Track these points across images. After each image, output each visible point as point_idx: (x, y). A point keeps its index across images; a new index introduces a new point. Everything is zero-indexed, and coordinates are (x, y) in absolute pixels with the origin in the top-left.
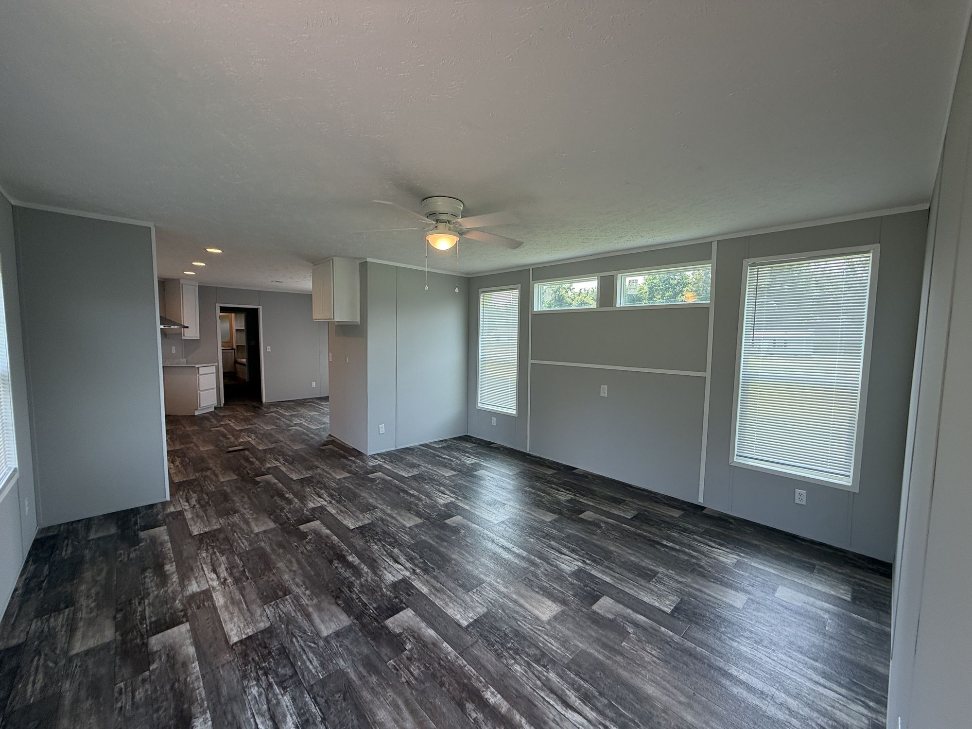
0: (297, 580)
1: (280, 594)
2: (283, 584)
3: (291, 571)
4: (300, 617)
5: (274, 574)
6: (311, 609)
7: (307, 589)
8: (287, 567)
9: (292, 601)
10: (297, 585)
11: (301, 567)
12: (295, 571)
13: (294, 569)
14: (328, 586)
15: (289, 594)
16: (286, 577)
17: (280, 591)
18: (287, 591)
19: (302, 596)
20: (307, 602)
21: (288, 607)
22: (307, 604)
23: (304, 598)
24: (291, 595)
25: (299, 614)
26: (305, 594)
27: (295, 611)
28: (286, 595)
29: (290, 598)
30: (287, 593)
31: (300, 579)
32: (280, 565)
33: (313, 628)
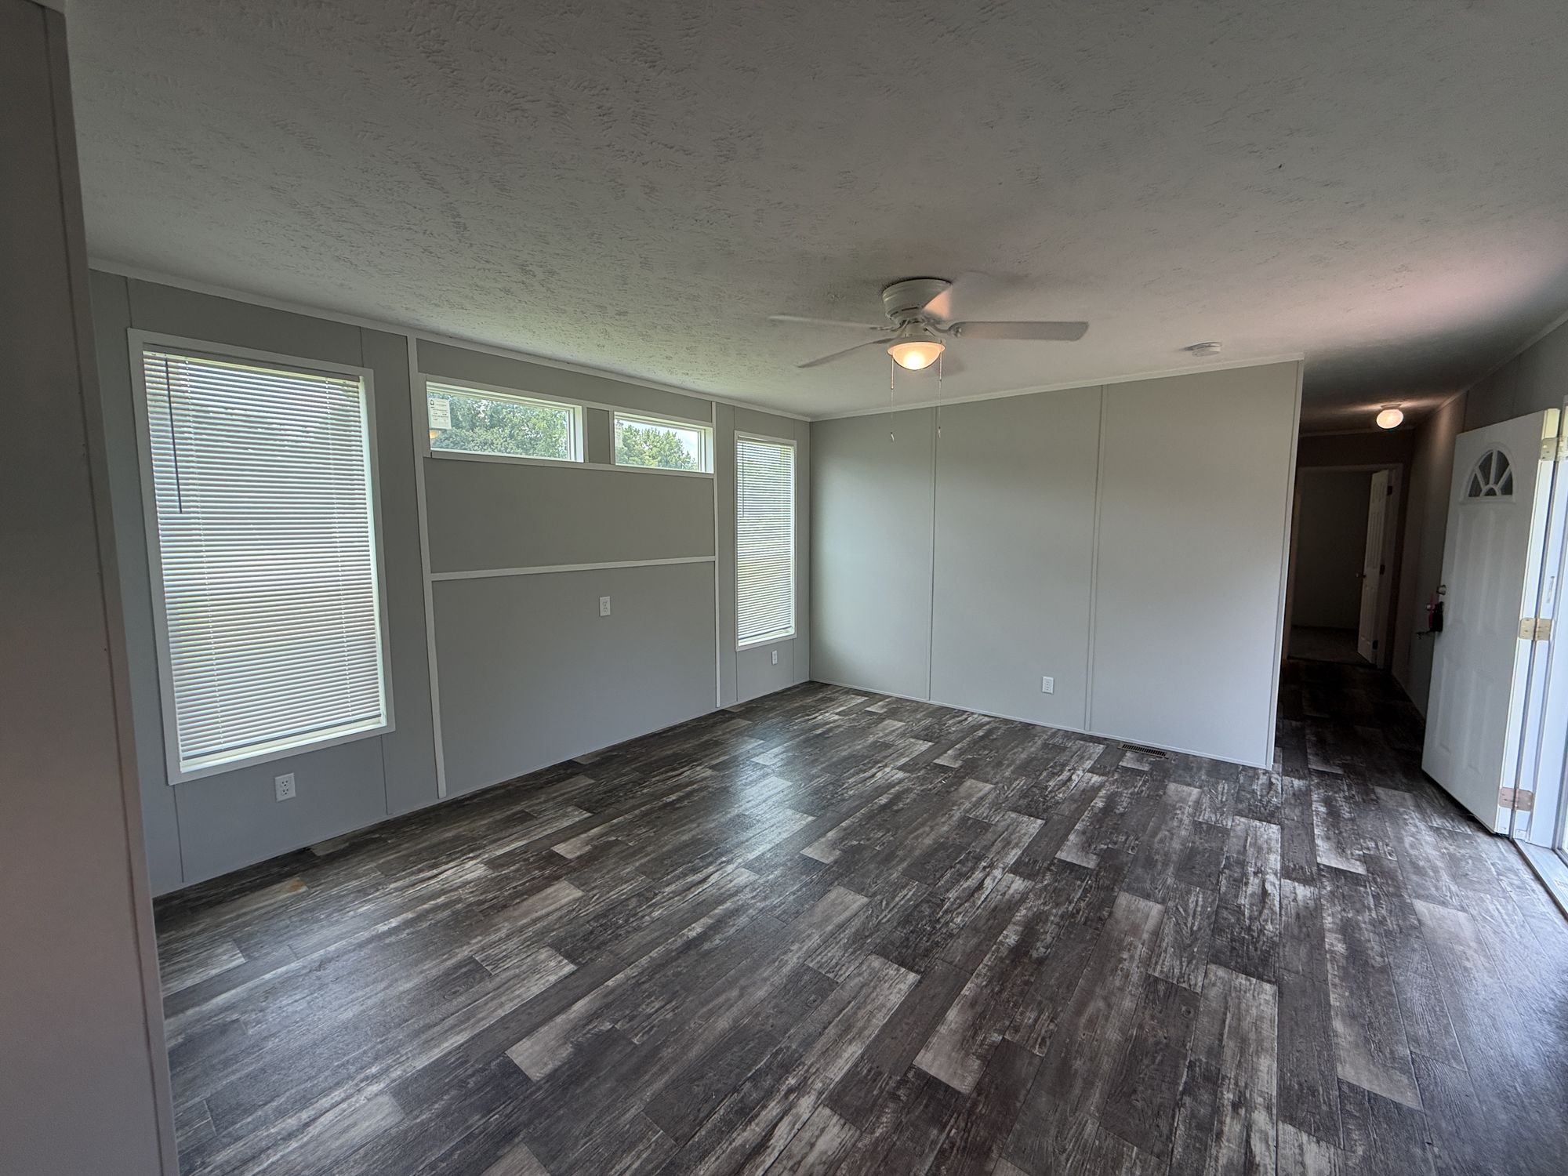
0: (1118, 983)
1: (1161, 987)
2: (1144, 996)
3: (1109, 1006)
4: (1168, 940)
5: (1141, 1027)
6: (1145, 936)
7: (1121, 960)
8: (1107, 1018)
9: (1156, 963)
10: (1127, 976)
11: (1088, 995)
12: (1105, 998)
13: (1101, 1004)
14: (1092, 939)
15: (1150, 976)
16: (1128, 1004)
17: (1158, 991)
18: (1150, 983)
19: (1137, 957)
20: (1140, 946)
21: (1169, 964)
22: (1143, 944)
23: (1138, 953)
24: (1150, 971)
25: (1164, 944)
26: (1132, 957)
27: (1165, 951)
28: (1156, 980)
29: (1154, 970)
30: (1152, 979)
31: (1114, 980)
32: (1113, 1035)
33: (1165, 920)
